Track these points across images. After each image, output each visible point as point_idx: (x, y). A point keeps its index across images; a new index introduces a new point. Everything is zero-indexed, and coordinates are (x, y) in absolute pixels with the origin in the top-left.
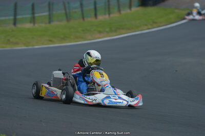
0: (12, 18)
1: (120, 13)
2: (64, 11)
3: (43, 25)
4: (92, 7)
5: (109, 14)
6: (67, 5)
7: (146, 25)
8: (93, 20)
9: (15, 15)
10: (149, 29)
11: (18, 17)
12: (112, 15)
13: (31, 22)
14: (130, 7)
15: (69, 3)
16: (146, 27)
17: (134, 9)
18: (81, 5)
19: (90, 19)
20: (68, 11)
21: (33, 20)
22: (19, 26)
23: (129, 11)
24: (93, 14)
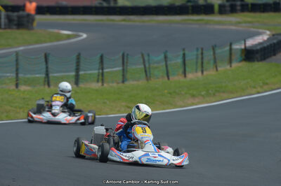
0: (74, 73)
1: (217, 70)
2: (143, 66)
3: (115, 85)
4: (180, 60)
5: (202, 72)
6: (146, 58)
7: (255, 87)
8: (181, 79)
9: (77, 70)
10: (259, 93)
11: (81, 73)
12: (205, 73)
13: (98, 81)
14: (230, 62)
15: (149, 55)
16: (254, 90)
17: (235, 65)
18: (166, 57)
19: (177, 78)
20: (147, 65)
21: (101, 78)
22: (81, 85)
23: (228, 67)
24: (181, 70)
